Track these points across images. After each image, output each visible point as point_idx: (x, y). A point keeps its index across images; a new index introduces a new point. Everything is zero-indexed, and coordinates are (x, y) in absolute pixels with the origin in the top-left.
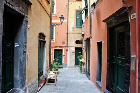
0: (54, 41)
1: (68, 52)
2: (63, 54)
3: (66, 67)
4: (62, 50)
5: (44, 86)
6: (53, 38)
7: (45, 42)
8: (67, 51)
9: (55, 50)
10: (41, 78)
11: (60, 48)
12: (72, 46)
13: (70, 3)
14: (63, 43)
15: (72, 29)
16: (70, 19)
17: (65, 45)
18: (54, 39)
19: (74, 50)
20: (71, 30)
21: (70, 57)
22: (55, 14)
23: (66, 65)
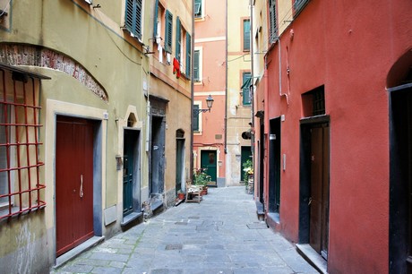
0: (201, 134)
1: (228, 156)
2: (218, 160)
3: (224, 186)
4: (215, 152)
5: (182, 204)
6: (197, 129)
7: (184, 140)
8: (226, 153)
9: (202, 151)
10: (179, 192)
11: (211, 148)
12: (235, 144)
13: (230, 58)
14: (218, 137)
15: (235, 110)
16: (230, 91)
17: (222, 141)
18: (200, 129)
19: (238, 151)
20: (232, 111)
21: (232, 166)
22: (201, 79)
23: (224, 180)
